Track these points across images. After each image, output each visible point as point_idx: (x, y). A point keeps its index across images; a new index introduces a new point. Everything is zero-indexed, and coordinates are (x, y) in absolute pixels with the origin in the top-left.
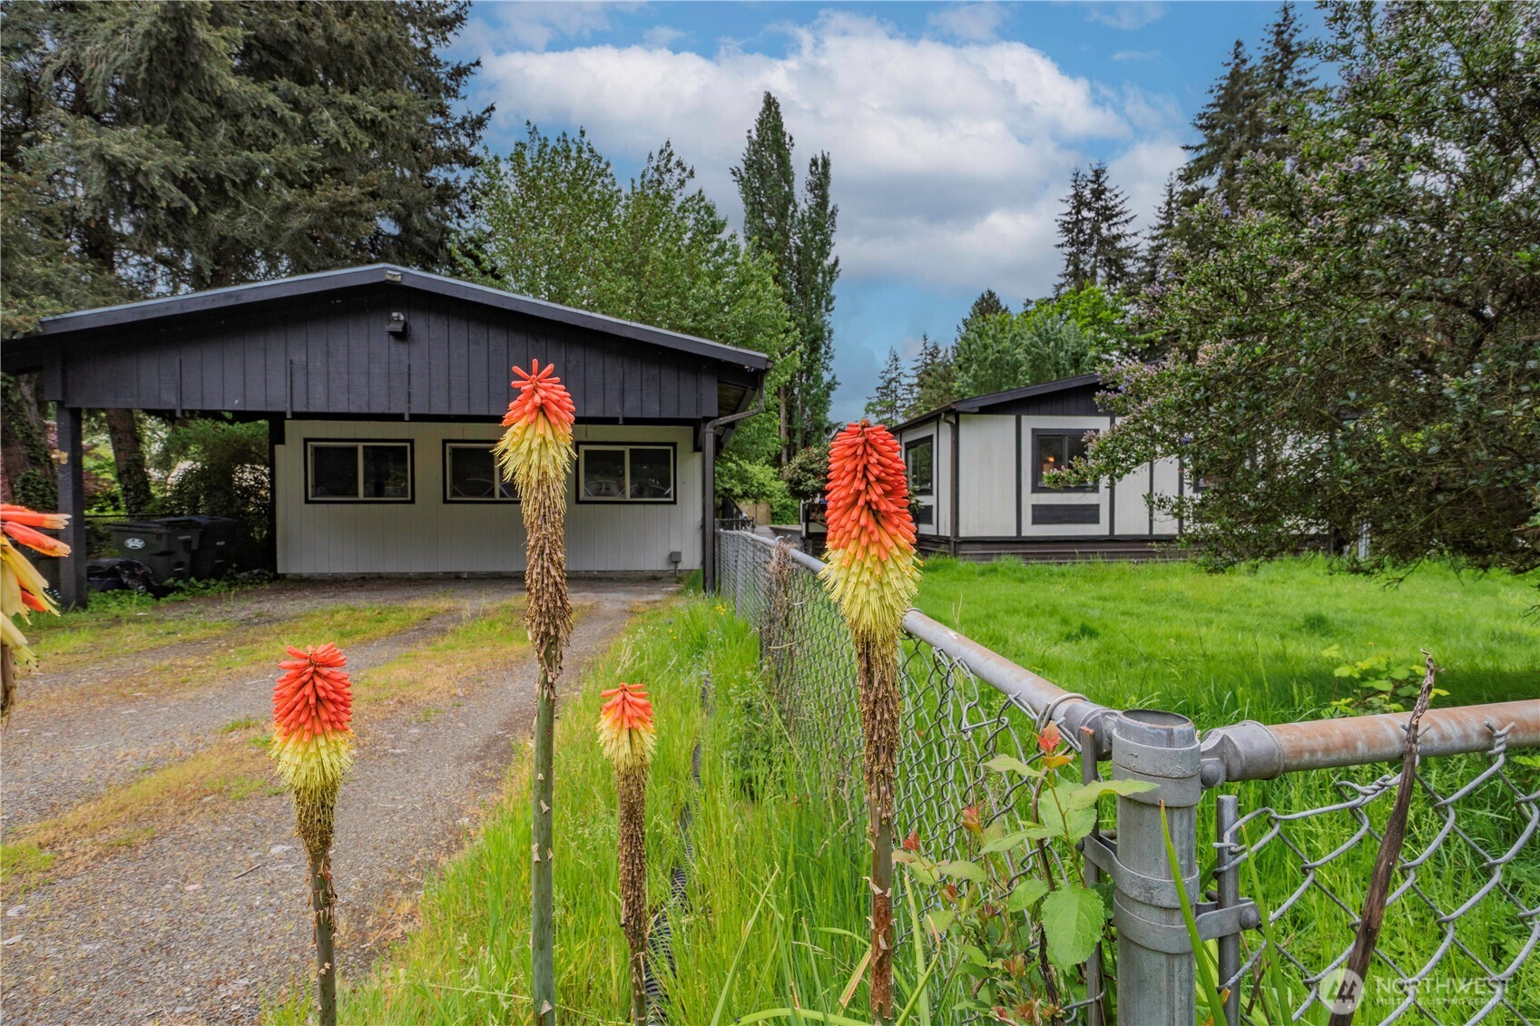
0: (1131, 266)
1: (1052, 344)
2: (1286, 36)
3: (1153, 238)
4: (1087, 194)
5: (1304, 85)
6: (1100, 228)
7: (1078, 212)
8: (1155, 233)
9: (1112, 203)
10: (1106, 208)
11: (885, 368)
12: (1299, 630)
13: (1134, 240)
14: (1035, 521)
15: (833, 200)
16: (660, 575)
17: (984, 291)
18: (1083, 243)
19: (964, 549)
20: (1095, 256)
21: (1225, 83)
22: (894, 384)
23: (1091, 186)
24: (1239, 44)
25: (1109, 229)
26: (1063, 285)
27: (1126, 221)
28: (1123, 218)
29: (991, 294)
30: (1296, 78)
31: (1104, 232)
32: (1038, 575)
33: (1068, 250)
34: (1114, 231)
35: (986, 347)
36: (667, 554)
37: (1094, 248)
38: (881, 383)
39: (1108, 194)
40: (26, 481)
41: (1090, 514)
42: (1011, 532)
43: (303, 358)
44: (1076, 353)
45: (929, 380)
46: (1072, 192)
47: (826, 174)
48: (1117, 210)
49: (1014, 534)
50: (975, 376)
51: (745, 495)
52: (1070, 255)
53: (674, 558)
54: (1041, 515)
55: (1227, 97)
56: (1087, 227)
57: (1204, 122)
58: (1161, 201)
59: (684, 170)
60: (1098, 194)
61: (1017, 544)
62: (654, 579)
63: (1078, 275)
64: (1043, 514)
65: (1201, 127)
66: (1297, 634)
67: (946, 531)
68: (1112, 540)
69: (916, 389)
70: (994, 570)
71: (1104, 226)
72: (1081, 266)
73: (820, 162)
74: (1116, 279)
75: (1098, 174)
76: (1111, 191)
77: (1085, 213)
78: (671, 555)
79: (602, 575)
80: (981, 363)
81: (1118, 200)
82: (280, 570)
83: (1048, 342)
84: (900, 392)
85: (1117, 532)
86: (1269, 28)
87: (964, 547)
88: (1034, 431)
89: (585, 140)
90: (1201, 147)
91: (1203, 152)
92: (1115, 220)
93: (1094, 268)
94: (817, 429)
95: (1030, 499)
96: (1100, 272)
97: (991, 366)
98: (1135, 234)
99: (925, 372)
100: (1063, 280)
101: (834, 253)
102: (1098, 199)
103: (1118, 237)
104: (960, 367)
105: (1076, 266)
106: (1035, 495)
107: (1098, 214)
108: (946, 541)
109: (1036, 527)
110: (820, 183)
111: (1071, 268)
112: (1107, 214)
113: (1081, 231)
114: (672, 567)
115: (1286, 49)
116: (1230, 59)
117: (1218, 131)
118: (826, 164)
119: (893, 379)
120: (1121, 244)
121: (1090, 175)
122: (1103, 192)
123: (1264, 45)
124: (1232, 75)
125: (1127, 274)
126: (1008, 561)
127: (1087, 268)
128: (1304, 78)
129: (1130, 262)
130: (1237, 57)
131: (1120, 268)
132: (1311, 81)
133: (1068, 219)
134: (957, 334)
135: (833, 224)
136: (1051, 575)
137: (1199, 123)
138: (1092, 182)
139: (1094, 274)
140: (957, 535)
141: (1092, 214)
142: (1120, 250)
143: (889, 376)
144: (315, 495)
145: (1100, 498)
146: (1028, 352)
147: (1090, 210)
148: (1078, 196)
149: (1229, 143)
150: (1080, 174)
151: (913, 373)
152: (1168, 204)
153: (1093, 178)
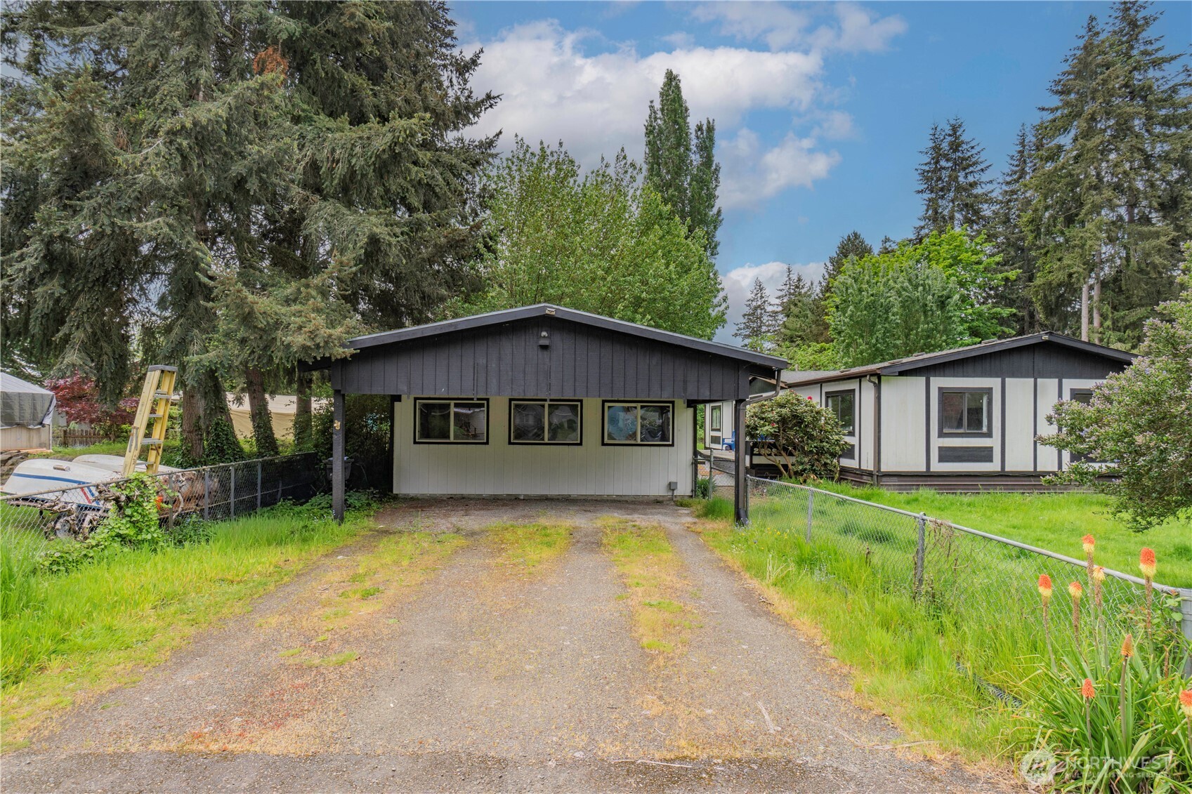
0: (987, 210)
1: (921, 288)
2: (1132, 12)
3: (1008, 183)
4: (945, 146)
5: (1149, 54)
6: (957, 177)
7: (937, 162)
8: (1009, 179)
9: (969, 154)
10: (963, 159)
11: (751, 296)
12: (1170, 555)
13: (989, 187)
14: (941, 459)
15: (716, 159)
16: (661, 499)
17: (850, 232)
18: (942, 189)
19: (885, 481)
20: (953, 201)
21: (1079, 53)
22: (759, 311)
23: (949, 139)
24: (1092, 19)
25: (966, 177)
26: (923, 228)
27: (982, 170)
28: (983, 166)
29: (856, 236)
30: (1142, 48)
31: (961, 179)
32: (952, 504)
33: (927, 196)
34: (971, 179)
35: (860, 290)
36: (666, 483)
37: (952, 194)
38: (747, 310)
39: (964, 146)
40: (217, 424)
41: (985, 454)
42: (922, 468)
43: (485, 361)
44: (942, 296)
45: (795, 310)
46: (931, 144)
47: (711, 139)
48: (973, 160)
49: (924, 469)
50: (851, 316)
52: (930, 200)
53: (671, 487)
54: (946, 454)
55: (1081, 66)
56: (945, 174)
57: (1059, 88)
58: (1014, 149)
59: (635, 168)
60: (955, 146)
61: (926, 477)
62: (657, 502)
63: (937, 219)
64: (947, 455)
65: (1057, 92)
66: (1169, 559)
67: (868, 465)
68: (1003, 475)
69: (780, 316)
70: (916, 500)
71: (961, 174)
72: (940, 211)
73: (705, 127)
74: (973, 222)
75: (955, 129)
76: (967, 143)
77: (943, 163)
78: (670, 484)
79: (619, 499)
80: (856, 305)
81: (974, 151)
82: (395, 492)
83: (916, 287)
84: (765, 318)
85: (1007, 469)
86: (1115, 7)
87: (884, 479)
88: (940, 389)
89: (563, 150)
90: (1057, 109)
91: (1059, 114)
92: (971, 169)
93: (952, 211)
95: (937, 442)
96: (957, 215)
97: (866, 307)
98: (991, 182)
99: (790, 302)
100: (922, 223)
101: (718, 204)
102: (956, 150)
103: (973, 185)
104: (837, 307)
105: (936, 212)
106: (941, 439)
107: (955, 164)
108: (870, 474)
109: (941, 464)
110: (706, 147)
111: (930, 212)
112: (964, 164)
113: (940, 179)
114: (670, 494)
115: (1133, 24)
116: (1083, 32)
117: (1073, 96)
118: (711, 129)
119: (759, 306)
120: (978, 191)
121: (948, 130)
122: (959, 145)
123: (1111, 21)
124: (1085, 47)
125: (983, 218)
126: (926, 493)
127: (946, 213)
128: (1149, 48)
129: (985, 206)
130: (1090, 30)
131: (976, 212)
132: (1157, 50)
133: (927, 168)
134: (824, 271)
135: (716, 179)
136: (962, 504)
137: (1055, 89)
138: (950, 135)
139: (952, 218)
140: (879, 470)
141: (950, 164)
142: (976, 197)
143: (754, 303)
144: (420, 438)
145: (994, 442)
146: (899, 294)
147: (947, 160)
148: (937, 148)
149: (1083, 107)
150: (938, 129)
151: (778, 301)
152: (1021, 152)
153: (951, 132)
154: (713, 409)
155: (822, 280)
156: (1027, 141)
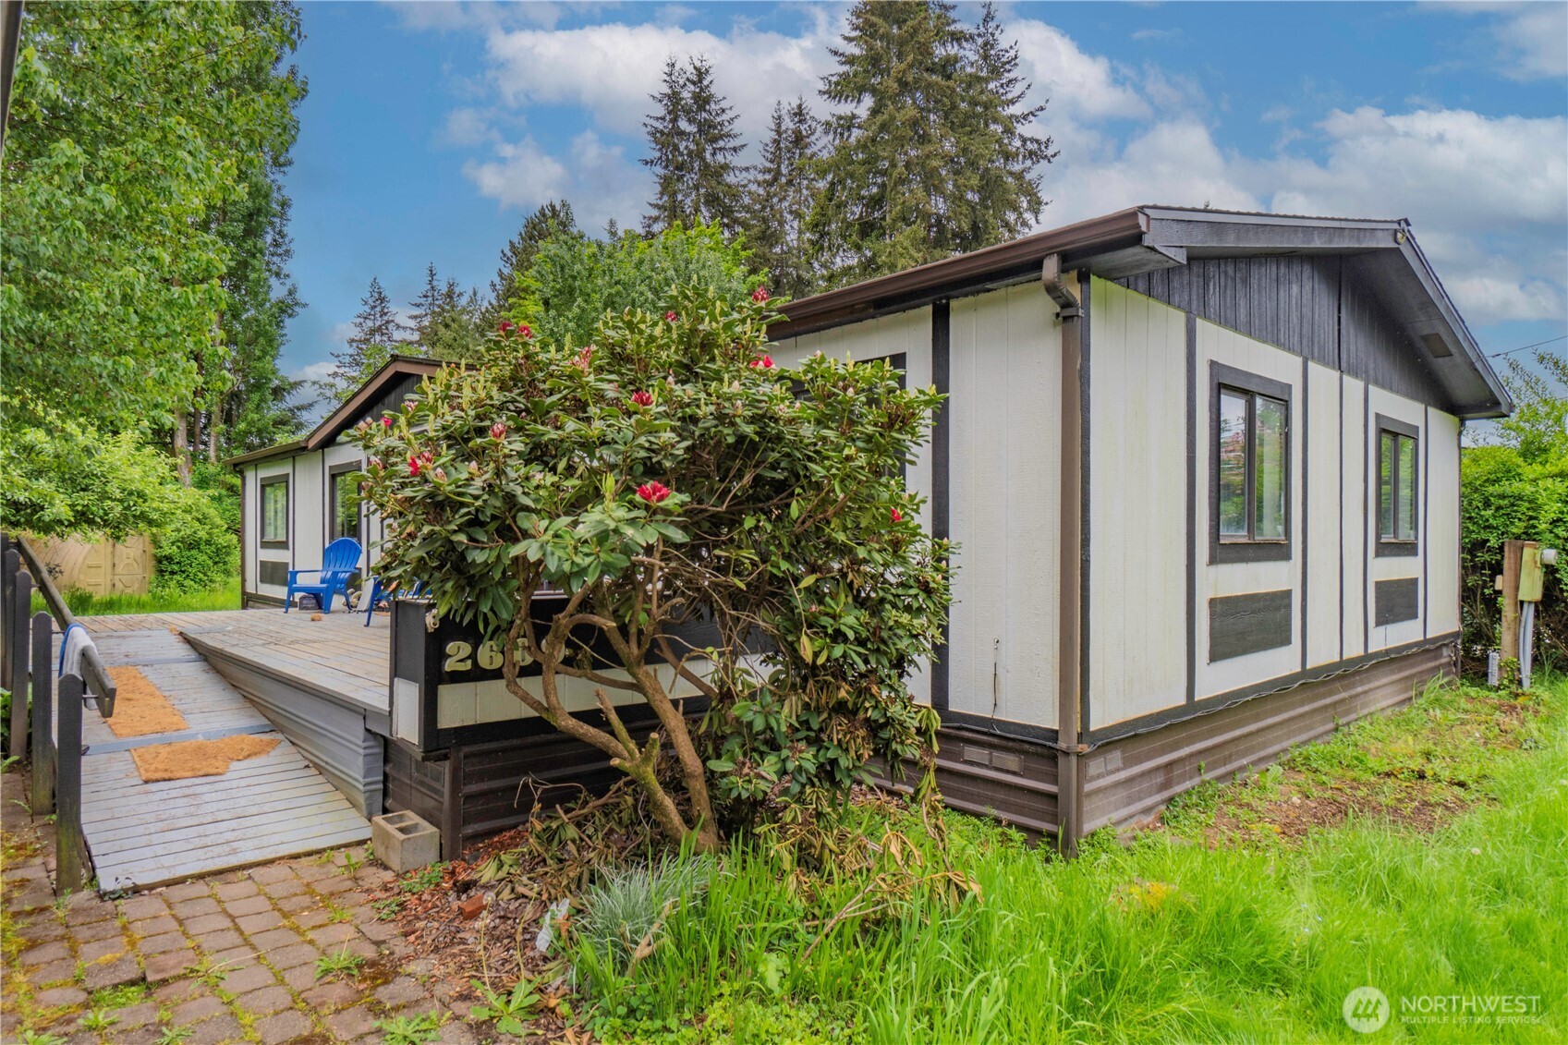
4: (686, 94)
6: (703, 151)
7: (675, 120)
9: (719, 119)
10: (712, 125)
11: (362, 309)
20: (697, 188)
23: (692, 87)
25: (714, 154)
26: (656, 219)
27: (735, 149)
28: (732, 143)
31: (708, 156)
33: (661, 171)
34: (721, 158)
37: (695, 177)
39: (713, 105)
46: (666, 89)
48: (725, 130)
51: (83, 518)
52: (664, 178)
60: (702, 100)
71: (709, 149)
72: (679, 198)
75: (700, 74)
76: (717, 102)
77: (683, 125)
81: (725, 117)
92: (721, 144)
94: (258, 387)
99: (436, 323)
100: (655, 213)
102: (701, 108)
103: (725, 167)
107: (700, 131)
111: (665, 198)
112: (712, 133)
119: (378, 329)
120: (730, 179)
121: (690, 73)
122: (707, 101)
127: (687, 203)
133: (659, 125)
138: (693, 82)
141: (693, 129)
142: (728, 187)
143: (370, 323)
147: (690, 121)
148: (674, 98)
150: (677, 67)
151: (412, 324)
152: (777, 142)
153: (695, 78)
154: (265, 485)
155: (497, 280)
156: (783, 128)
